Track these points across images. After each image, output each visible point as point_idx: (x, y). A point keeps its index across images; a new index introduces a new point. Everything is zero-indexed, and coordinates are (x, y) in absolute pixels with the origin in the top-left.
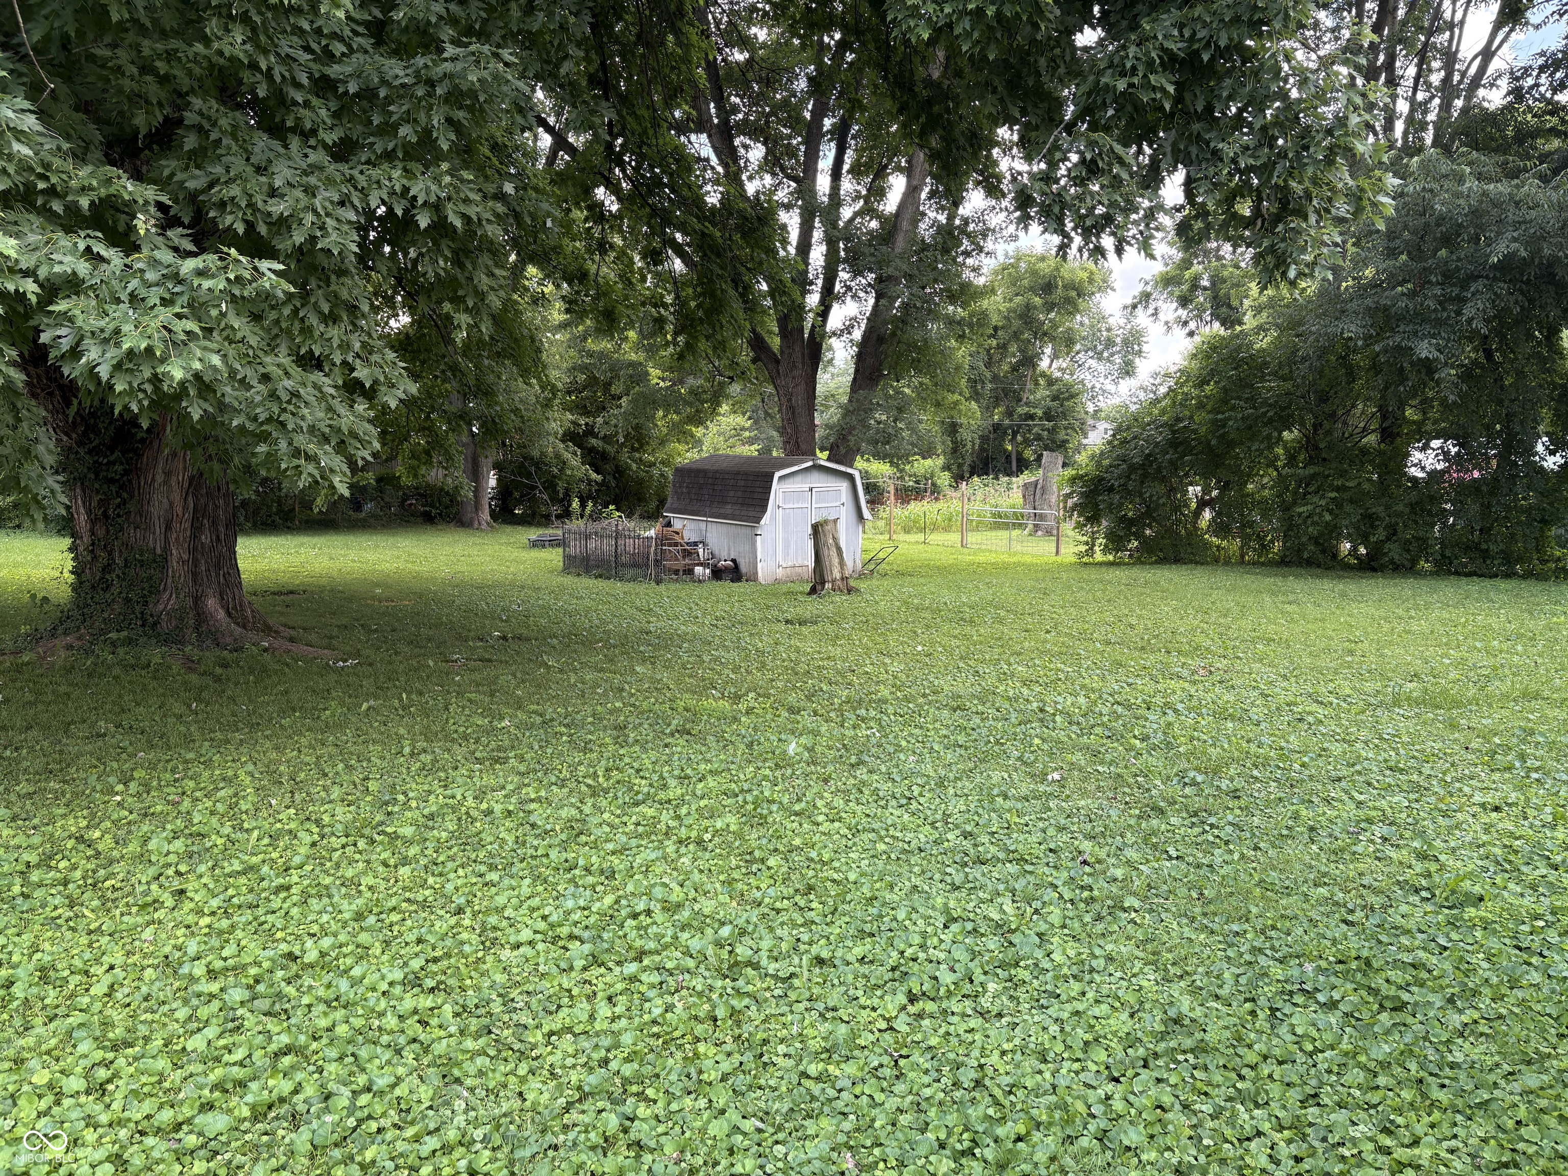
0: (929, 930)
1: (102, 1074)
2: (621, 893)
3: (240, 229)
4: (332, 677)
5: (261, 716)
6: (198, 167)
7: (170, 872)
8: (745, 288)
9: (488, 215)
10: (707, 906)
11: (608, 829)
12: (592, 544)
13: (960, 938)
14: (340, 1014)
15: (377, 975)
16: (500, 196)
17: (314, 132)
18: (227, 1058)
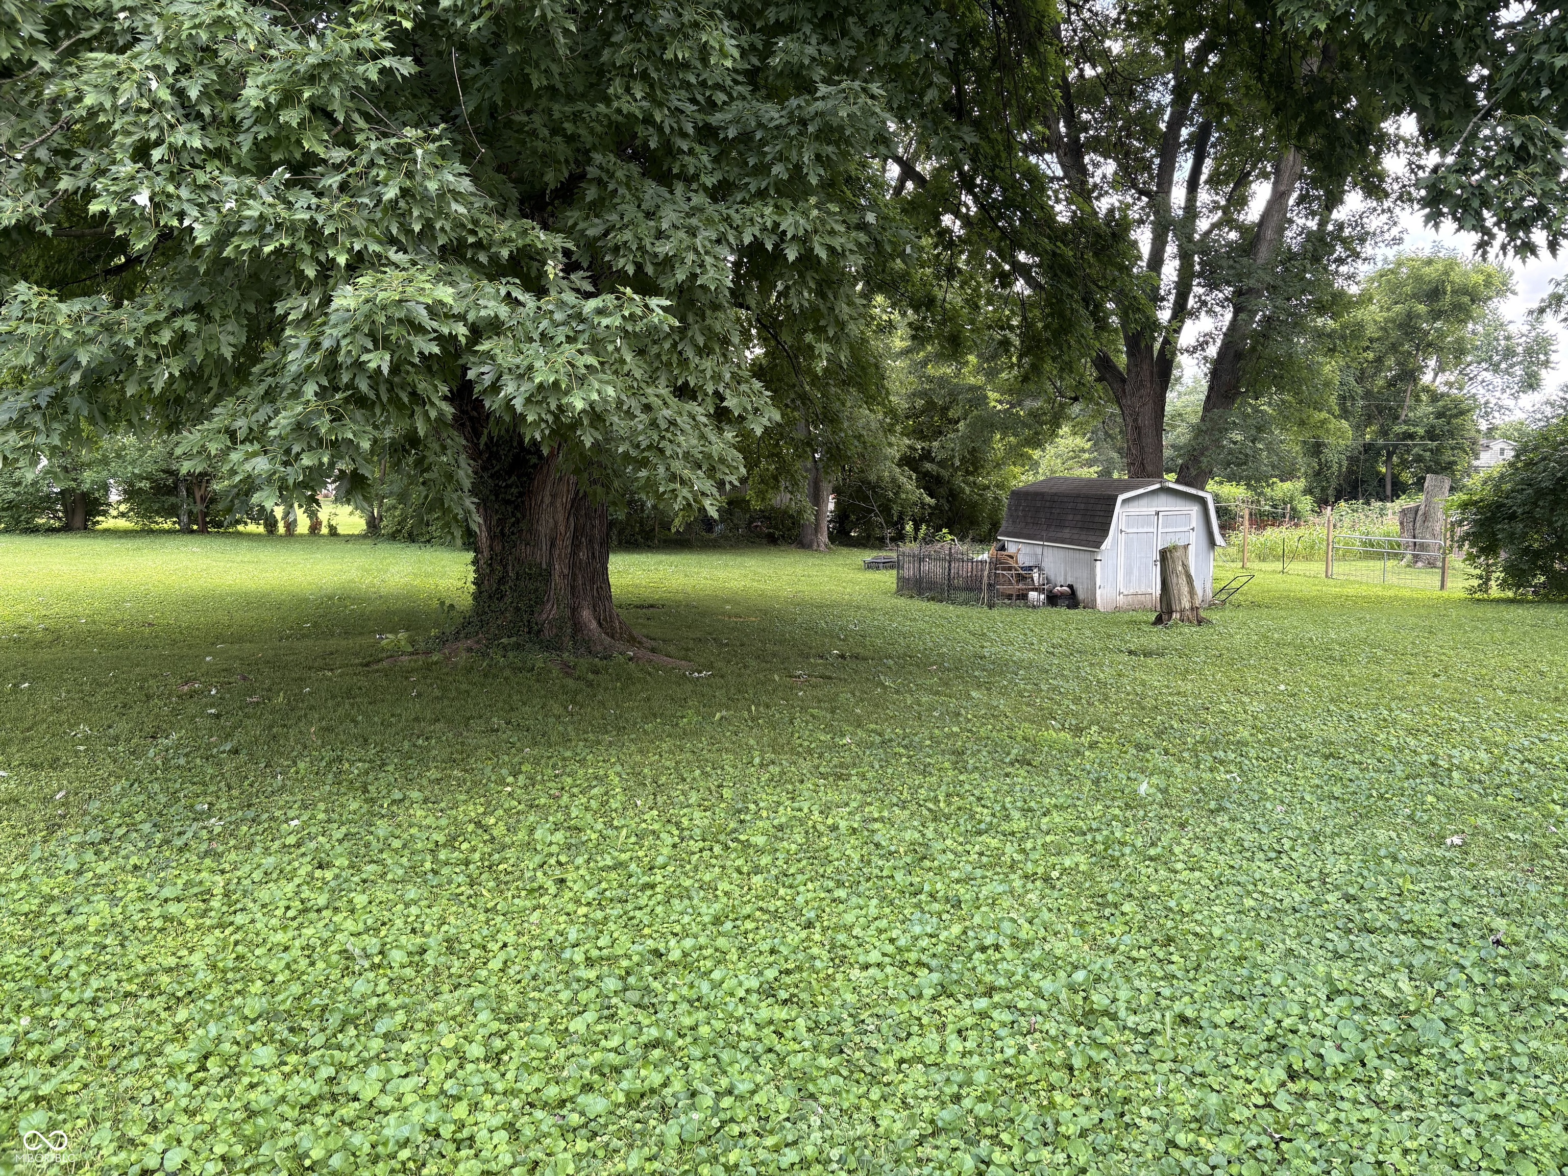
0: (1310, 1000)
1: (498, 1044)
2: (967, 923)
3: (631, 270)
4: (689, 687)
5: (627, 721)
6: (596, 216)
7: (553, 861)
8: (1096, 306)
9: (851, 246)
10: (1060, 948)
11: (952, 857)
12: (925, 567)
13: (1347, 1013)
14: (702, 1015)
15: (734, 981)
16: (863, 226)
17: (696, 177)
18: (603, 1043)
